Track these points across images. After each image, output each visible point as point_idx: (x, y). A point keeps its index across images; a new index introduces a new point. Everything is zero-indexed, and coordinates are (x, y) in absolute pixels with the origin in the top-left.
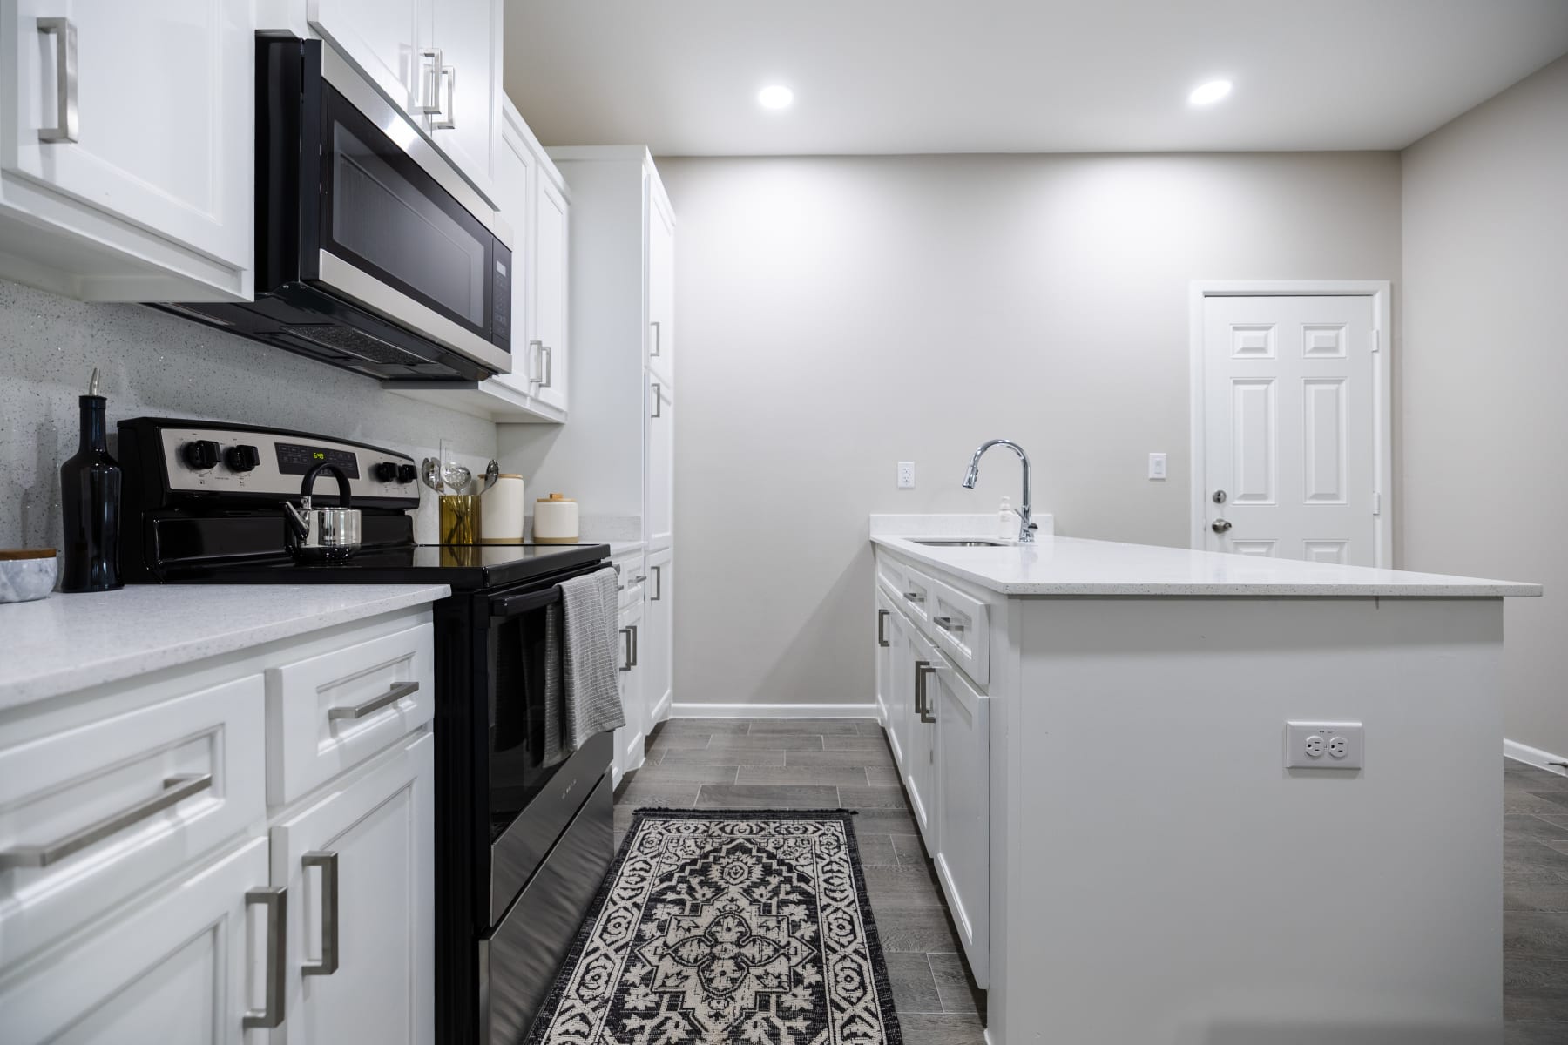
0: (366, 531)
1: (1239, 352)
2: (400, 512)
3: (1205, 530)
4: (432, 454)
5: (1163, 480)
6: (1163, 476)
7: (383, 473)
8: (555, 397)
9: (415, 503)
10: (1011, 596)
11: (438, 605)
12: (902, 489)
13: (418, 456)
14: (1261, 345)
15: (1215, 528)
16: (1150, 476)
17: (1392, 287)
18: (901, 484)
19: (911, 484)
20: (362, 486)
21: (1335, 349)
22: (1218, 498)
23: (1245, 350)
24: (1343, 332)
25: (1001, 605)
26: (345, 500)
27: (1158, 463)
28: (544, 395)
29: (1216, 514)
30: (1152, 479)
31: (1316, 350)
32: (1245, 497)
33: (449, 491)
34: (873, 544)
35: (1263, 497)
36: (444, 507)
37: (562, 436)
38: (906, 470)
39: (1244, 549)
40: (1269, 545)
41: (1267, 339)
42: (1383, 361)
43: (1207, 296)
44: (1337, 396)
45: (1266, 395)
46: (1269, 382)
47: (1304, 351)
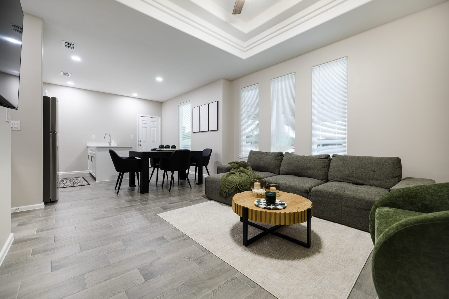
10: (97, 147)
12: (93, 139)
14: (146, 123)
15: (140, 145)
17: (161, 118)
18: (93, 138)
19: (95, 138)
21: (155, 124)
22: (140, 141)
23: (144, 123)
24: (155, 122)
25: (96, 148)
27: (132, 137)
29: (140, 143)
30: (132, 139)
32: (144, 141)
34: (88, 147)
35: (146, 141)
38: (94, 136)
39: (144, 148)
40: (147, 147)
41: (146, 122)
42: (160, 126)
43: (139, 116)
44: (155, 129)
45: (146, 129)
46: (147, 127)
47: (151, 124)
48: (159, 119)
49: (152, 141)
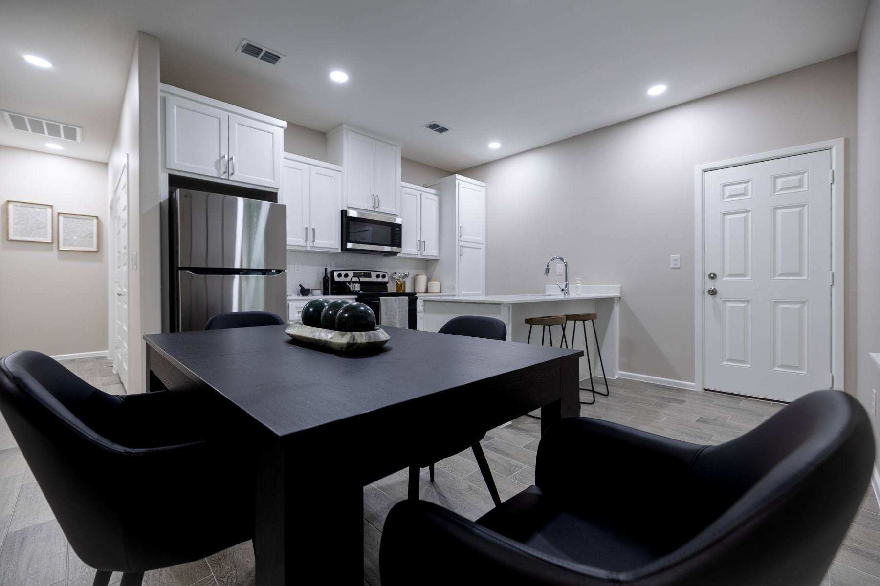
1: (728, 198)
3: (704, 292)
4: (397, 270)
5: (678, 268)
6: (678, 266)
7: (378, 276)
8: (431, 253)
9: (387, 282)
13: (390, 272)
14: (743, 192)
15: (709, 292)
16: (671, 267)
17: (846, 140)
21: (799, 187)
23: (730, 196)
24: (806, 175)
27: (676, 260)
28: (418, 252)
29: (710, 285)
30: (672, 268)
31: (783, 189)
32: (731, 275)
33: (399, 280)
39: (729, 304)
40: (747, 301)
41: (746, 188)
42: (838, 190)
43: (706, 171)
44: (801, 214)
45: (746, 219)
46: (748, 212)
47: (775, 191)
48: (834, 150)
49: (779, 271)
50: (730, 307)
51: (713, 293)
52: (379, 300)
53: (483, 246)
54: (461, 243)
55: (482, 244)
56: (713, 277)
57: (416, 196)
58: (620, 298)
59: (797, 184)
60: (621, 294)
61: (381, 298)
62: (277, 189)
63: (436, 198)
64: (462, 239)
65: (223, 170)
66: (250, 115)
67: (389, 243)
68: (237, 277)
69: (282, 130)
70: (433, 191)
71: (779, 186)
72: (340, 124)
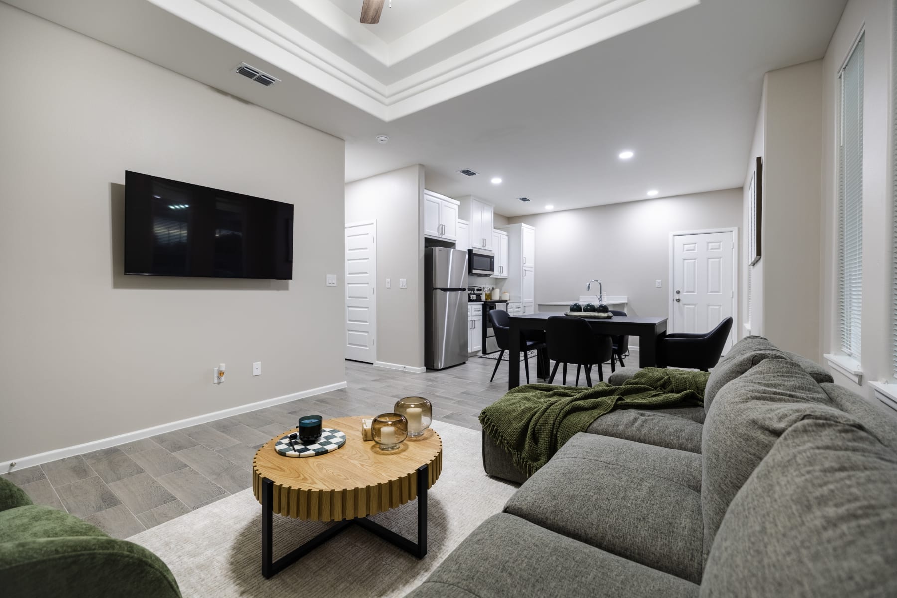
0: (476, 297)
2: (480, 295)
3: (674, 300)
4: (484, 286)
5: (661, 287)
7: (478, 290)
8: (505, 274)
9: (482, 294)
11: (483, 305)
13: (482, 286)
14: (692, 248)
17: (739, 229)
20: (476, 292)
23: (687, 250)
24: (721, 243)
26: (474, 294)
27: (659, 283)
28: (502, 275)
29: (677, 297)
30: (658, 287)
31: (712, 249)
32: (687, 292)
33: (487, 292)
36: (486, 294)
37: (507, 281)
39: (686, 307)
40: (695, 305)
41: (694, 247)
42: (735, 251)
43: (675, 236)
44: (719, 261)
45: (694, 262)
46: (695, 259)
47: (708, 250)
48: (733, 232)
49: (710, 290)
50: (687, 308)
51: (678, 300)
52: (495, 305)
53: (533, 269)
54: (524, 268)
55: (532, 267)
56: (678, 292)
57: (498, 237)
58: (627, 303)
59: (718, 247)
60: (628, 301)
61: (496, 304)
62: (455, 241)
63: (507, 237)
64: (525, 265)
65: (440, 233)
66: (452, 202)
67: (489, 269)
68: (448, 292)
69: (457, 206)
70: (505, 233)
71: (710, 248)
72: (470, 196)
